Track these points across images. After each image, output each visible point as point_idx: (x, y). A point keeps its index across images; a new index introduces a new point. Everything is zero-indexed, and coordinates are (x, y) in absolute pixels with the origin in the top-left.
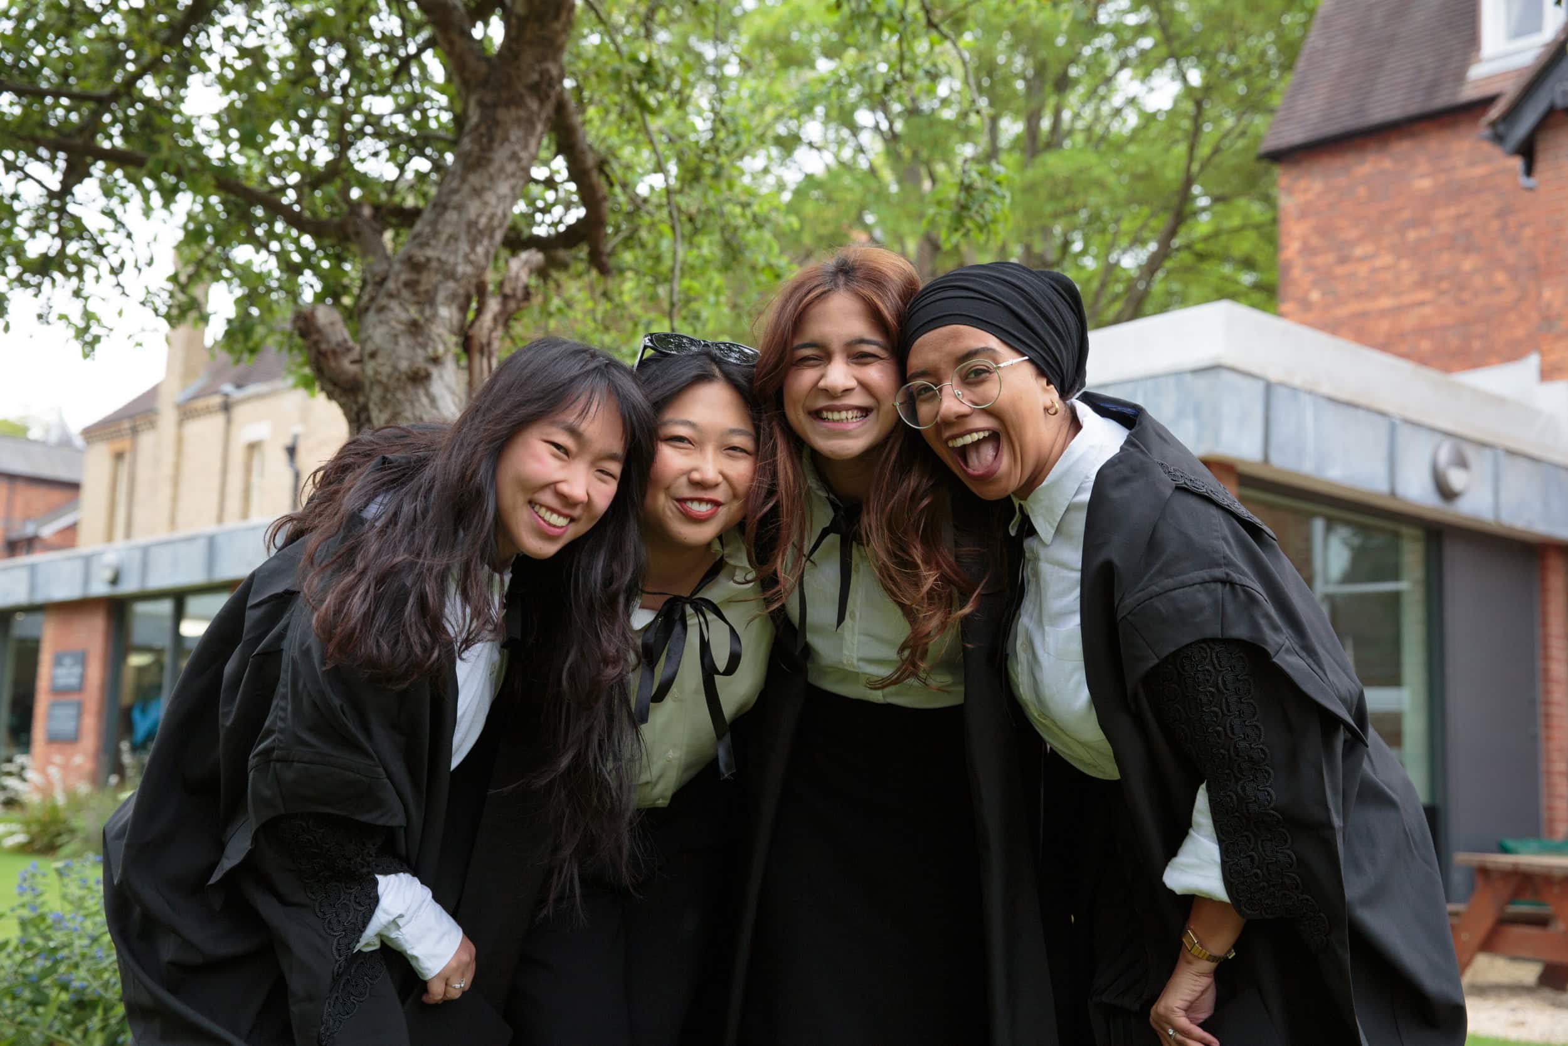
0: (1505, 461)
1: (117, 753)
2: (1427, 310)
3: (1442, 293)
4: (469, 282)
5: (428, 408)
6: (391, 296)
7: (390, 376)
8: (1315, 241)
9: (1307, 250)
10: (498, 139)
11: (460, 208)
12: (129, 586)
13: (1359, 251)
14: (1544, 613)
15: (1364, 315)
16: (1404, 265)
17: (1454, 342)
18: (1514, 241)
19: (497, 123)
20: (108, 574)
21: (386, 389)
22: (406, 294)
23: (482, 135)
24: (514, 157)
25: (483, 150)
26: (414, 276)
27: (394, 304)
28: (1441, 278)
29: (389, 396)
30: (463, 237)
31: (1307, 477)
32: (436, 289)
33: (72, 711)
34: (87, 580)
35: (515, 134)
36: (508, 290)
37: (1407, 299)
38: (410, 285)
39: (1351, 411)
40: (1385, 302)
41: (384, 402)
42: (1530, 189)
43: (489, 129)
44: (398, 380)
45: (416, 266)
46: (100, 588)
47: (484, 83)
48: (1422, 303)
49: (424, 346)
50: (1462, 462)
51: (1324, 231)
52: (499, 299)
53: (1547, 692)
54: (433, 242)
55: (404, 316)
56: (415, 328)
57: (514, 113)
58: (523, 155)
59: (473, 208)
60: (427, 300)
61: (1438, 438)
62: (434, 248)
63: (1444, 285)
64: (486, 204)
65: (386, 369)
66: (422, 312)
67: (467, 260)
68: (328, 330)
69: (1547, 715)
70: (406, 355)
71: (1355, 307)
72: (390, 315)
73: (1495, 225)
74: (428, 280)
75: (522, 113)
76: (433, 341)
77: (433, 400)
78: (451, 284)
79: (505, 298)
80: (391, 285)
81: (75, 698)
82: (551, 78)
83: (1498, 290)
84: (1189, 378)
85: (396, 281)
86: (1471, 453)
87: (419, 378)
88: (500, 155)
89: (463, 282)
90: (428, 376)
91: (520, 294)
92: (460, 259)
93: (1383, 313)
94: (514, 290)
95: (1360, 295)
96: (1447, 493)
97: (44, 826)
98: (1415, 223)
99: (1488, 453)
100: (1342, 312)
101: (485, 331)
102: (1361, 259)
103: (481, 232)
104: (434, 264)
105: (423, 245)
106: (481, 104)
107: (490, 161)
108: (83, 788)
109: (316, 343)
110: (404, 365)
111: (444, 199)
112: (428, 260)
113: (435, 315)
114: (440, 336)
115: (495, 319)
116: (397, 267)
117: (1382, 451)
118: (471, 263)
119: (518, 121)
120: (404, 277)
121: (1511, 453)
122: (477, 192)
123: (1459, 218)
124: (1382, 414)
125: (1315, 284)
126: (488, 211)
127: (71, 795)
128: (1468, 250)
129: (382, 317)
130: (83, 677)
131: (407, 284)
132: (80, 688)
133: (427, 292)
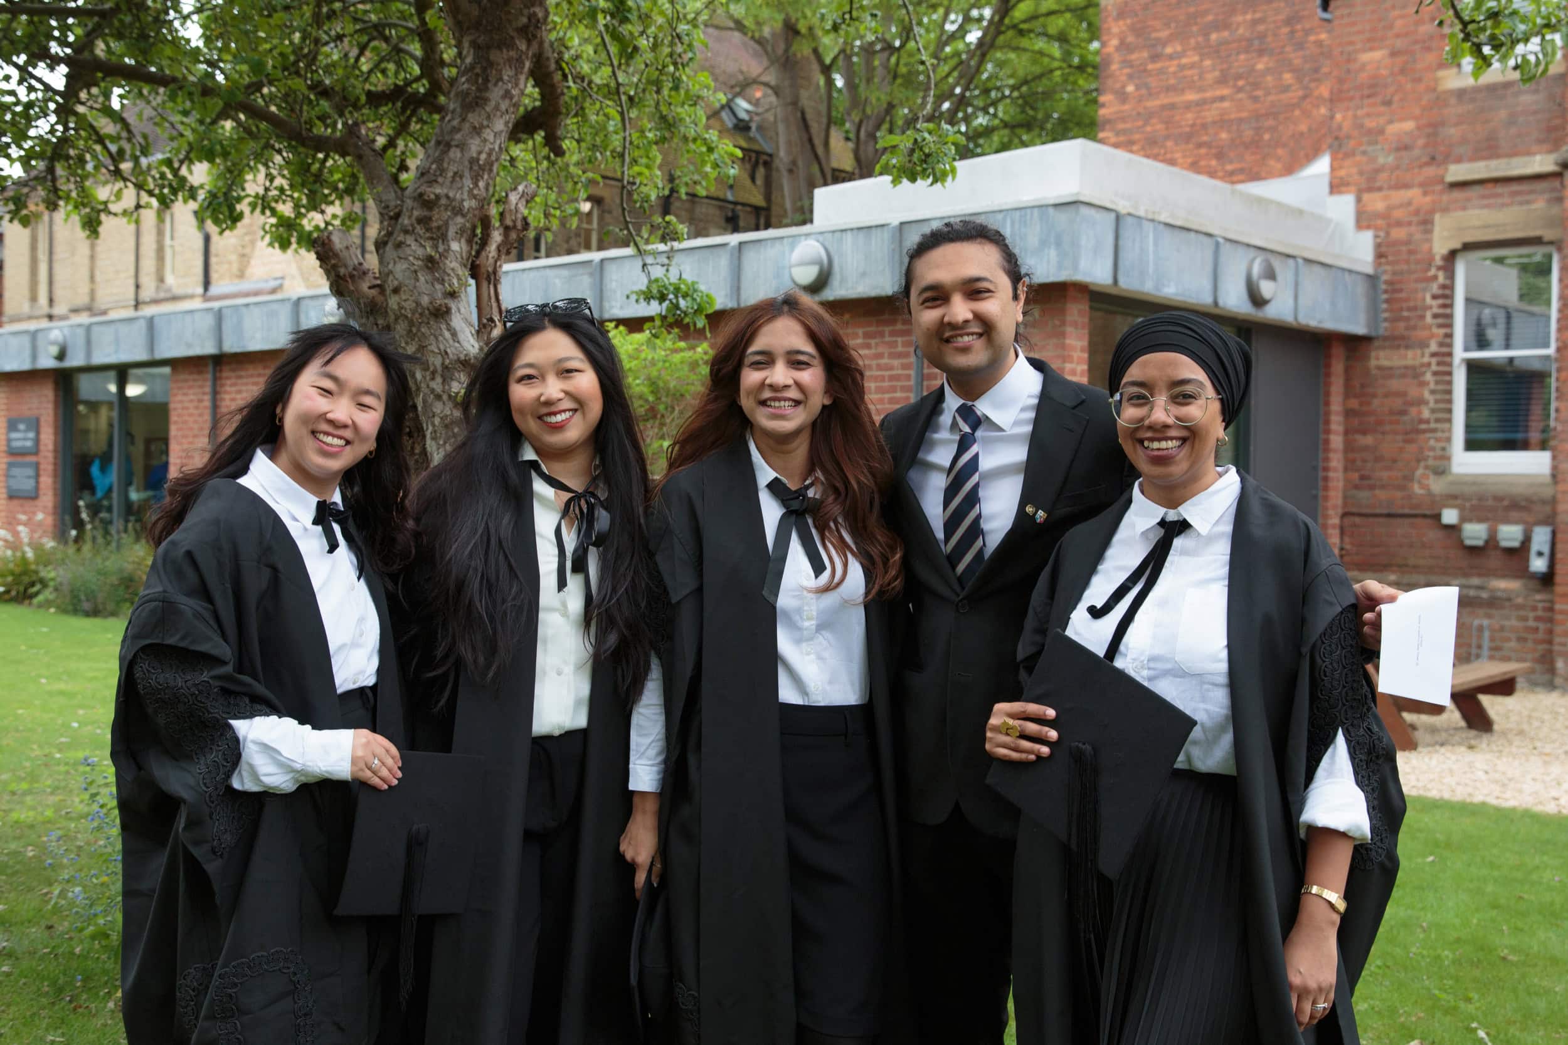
0: (1304, 269)
1: (76, 511)
2: (1226, 104)
3: (1240, 90)
4: (475, 216)
5: (451, 342)
6: (406, 232)
7: (414, 312)
8: (1130, 39)
9: (1123, 46)
10: (493, 80)
11: (462, 146)
12: (75, 360)
13: (1169, 50)
14: (1327, 394)
15: (1172, 106)
16: (1208, 63)
17: (1248, 134)
18: (1300, 46)
19: (491, 64)
20: (54, 350)
21: (411, 323)
22: (420, 230)
23: (477, 75)
24: (507, 95)
25: (479, 90)
26: (426, 213)
27: (410, 240)
28: (1239, 77)
29: (414, 330)
30: (467, 174)
31: (1147, 294)
32: (446, 224)
33: (30, 472)
34: (34, 357)
35: (507, 74)
36: (509, 222)
37: (1209, 94)
38: (423, 221)
39: (1184, 234)
40: (1191, 96)
41: (410, 335)
42: (1328, 21)
43: (484, 69)
44: (421, 314)
45: (428, 204)
46: (47, 361)
47: (477, 25)
48: (1222, 99)
49: (442, 282)
50: (1271, 275)
51: (1139, 30)
52: (501, 230)
53: (1327, 459)
54: (440, 180)
55: (420, 252)
56: (431, 264)
57: (506, 54)
58: (515, 92)
59: (474, 145)
60: (439, 236)
61: (1252, 253)
62: (442, 185)
63: (1241, 83)
64: (485, 141)
65: (409, 305)
66: (435, 247)
67: (473, 196)
68: (345, 254)
69: (1326, 479)
70: (426, 292)
71: (1164, 100)
72: (408, 251)
73: (1285, 30)
74: (439, 216)
75: (512, 53)
76: (449, 275)
77: (454, 334)
78: (459, 220)
79: (507, 229)
80: (405, 221)
81: (32, 459)
82: (538, 21)
83: (1286, 89)
84: (1051, 210)
85: (410, 217)
86: (1277, 263)
87: (441, 314)
88: (495, 94)
89: (470, 215)
90: (448, 311)
91: (519, 225)
92: (465, 196)
93: (1188, 106)
94: (514, 222)
95: (1169, 89)
96: (1257, 300)
97: (17, 577)
98: (1217, 26)
99: (1291, 262)
100: (1153, 104)
101: (491, 261)
102: (1171, 57)
103: (482, 168)
104: (443, 201)
105: (432, 182)
106: (474, 44)
107: (486, 100)
108: (50, 544)
109: (334, 267)
110: (425, 301)
111: (447, 138)
112: (438, 197)
113: (448, 250)
114: (453, 269)
115: (499, 250)
116: (409, 203)
117: (1209, 268)
118: (475, 197)
119: (509, 60)
120: (416, 213)
121: (1308, 261)
122: (477, 131)
123: (1255, 22)
124: (1209, 235)
125: (1130, 77)
126: (488, 146)
127: (37, 548)
128: (1261, 52)
129: (401, 253)
130: (37, 441)
131: (420, 221)
132: (36, 451)
133: (439, 228)
